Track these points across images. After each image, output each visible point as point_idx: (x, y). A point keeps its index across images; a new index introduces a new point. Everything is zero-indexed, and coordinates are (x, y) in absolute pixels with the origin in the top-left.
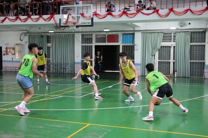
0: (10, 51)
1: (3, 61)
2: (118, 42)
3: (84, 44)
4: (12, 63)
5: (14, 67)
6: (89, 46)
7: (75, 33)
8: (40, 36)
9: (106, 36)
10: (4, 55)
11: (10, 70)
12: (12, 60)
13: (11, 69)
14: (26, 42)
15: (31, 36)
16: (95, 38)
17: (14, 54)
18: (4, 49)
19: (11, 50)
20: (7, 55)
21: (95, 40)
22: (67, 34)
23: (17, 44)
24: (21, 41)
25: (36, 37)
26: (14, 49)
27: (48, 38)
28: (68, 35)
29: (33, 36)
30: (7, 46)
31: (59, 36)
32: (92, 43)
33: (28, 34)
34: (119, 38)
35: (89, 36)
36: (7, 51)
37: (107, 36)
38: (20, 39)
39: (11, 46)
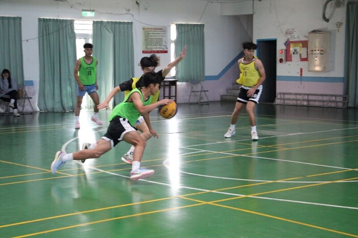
0: (295, 52)
1: (277, 78)
4: (299, 82)
5: (305, 94)
10: (281, 61)
11: (294, 102)
12: (301, 75)
13: (297, 100)
14: (339, 25)
15: (355, 6)
17: (306, 59)
18: (280, 46)
19: (298, 49)
20: (288, 63)
23: (314, 31)
24: (325, 22)
26: (305, 44)
30: (289, 37)
33: (346, 1)
36: (287, 51)
38: (324, 18)
39: (298, 37)
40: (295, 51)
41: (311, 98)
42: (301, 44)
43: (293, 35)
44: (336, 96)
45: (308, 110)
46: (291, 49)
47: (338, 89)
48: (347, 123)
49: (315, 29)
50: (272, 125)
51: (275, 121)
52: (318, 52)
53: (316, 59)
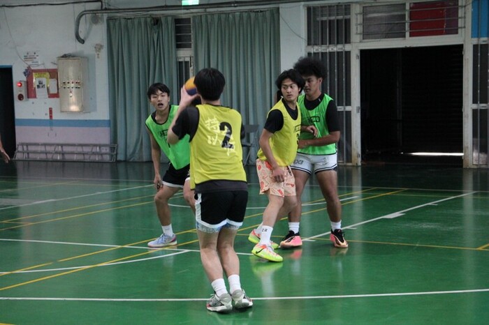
0: (40, 85)
1: (16, 122)
2: (457, 33)
3: (316, 47)
4: (48, 128)
5: (58, 145)
6: (338, 53)
7: (281, 5)
8: (149, 20)
9: (405, 9)
10: (21, 97)
11: (43, 156)
12: (51, 117)
13: (46, 153)
14: (98, 48)
15: (117, 23)
16: (360, 18)
17: (56, 96)
18: (18, 77)
19: (44, 81)
20: (31, 100)
21: (360, 29)
22: (251, 11)
23: (65, 56)
24: (80, 44)
25: (133, 23)
26: (53, 74)
27: (178, 30)
28: (253, 15)
29: (123, 21)
30: (30, 63)
31: (219, 19)
32: (347, 41)
33: (105, 16)
34: (461, 13)
35: (338, 15)
36: (29, 84)
37: (408, 7)
38: (77, 37)
39: (43, 64)
40: (40, 83)
41: (66, 149)
42: (48, 74)
43: (35, 60)
44: (100, 146)
45: (63, 166)
46: (34, 80)
47: (103, 136)
48: (117, 182)
49: (66, 53)
50: (9, 190)
51: (16, 184)
52: (72, 85)
53: (71, 95)
